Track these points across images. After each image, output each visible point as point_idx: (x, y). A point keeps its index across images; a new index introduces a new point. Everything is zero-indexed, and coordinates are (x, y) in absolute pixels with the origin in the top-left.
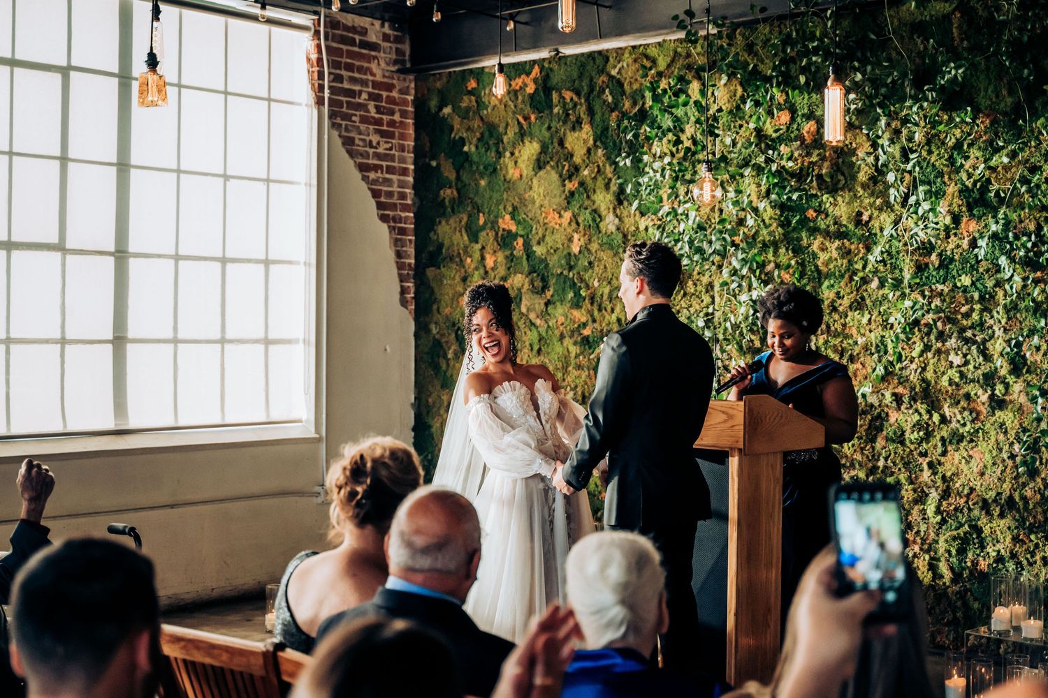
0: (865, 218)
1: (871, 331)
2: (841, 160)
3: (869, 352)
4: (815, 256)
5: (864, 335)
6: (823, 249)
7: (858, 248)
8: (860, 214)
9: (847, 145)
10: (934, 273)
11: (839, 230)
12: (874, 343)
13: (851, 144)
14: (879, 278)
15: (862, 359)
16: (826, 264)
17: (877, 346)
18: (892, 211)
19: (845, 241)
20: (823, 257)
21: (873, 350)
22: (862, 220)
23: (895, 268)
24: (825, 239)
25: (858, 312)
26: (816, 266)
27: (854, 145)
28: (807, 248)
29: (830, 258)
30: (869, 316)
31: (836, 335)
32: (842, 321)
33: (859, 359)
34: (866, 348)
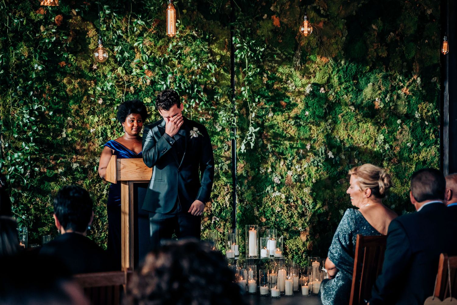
0: (95, 67)
1: (98, 126)
2: (78, 37)
3: (97, 136)
4: (65, 86)
5: (94, 128)
6: (70, 83)
7: (90, 83)
8: (92, 65)
9: (82, 29)
10: (132, 96)
11: (78, 73)
12: (100, 131)
13: (84, 29)
14: (103, 99)
15: (93, 140)
16: (72, 90)
17: (102, 133)
18: (110, 65)
19: (83, 79)
20: (69, 87)
21: (100, 135)
22: (93, 68)
23: (111, 94)
24: (71, 77)
25: (92, 116)
26: (66, 92)
27: (86, 29)
28: (60, 82)
29: (74, 88)
30: (98, 118)
31: (78, 128)
32: (82, 120)
33: (91, 140)
34: (95, 134)
